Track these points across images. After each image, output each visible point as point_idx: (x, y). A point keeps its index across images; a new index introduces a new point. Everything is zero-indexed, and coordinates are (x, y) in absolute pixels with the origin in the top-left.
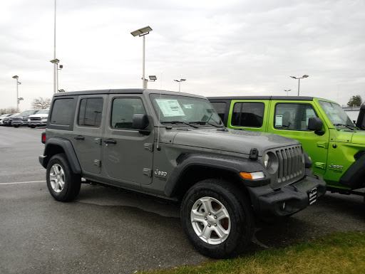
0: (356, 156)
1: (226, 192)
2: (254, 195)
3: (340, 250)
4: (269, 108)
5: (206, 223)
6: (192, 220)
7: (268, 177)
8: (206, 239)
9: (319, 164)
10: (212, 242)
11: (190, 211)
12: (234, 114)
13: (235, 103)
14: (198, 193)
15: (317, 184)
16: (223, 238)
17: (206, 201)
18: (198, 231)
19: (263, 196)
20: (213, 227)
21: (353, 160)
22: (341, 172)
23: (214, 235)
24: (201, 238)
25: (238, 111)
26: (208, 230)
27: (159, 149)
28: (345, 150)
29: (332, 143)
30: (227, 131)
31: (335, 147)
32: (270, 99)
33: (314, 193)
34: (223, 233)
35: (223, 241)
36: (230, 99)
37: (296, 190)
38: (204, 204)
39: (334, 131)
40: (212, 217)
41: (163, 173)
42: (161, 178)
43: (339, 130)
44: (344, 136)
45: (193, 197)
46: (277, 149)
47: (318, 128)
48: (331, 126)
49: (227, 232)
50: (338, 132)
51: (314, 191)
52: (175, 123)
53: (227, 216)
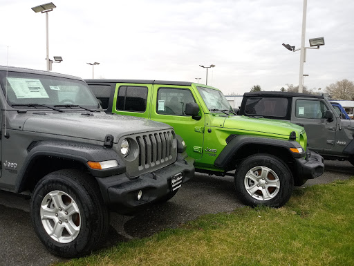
0: (228, 140)
1: (76, 184)
2: (104, 187)
3: (201, 234)
4: (152, 92)
5: (56, 219)
6: (42, 217)
7: (122, 165)
8: (58, 237)
9: (196, 148)
10: (63, 240)
11: (39, 207)
12: (119, 98)
13: (120, 87)
14: (46, 187)
15: (183, 169)
16: (74, 235)
17: (55, 195)
18: (48, 229)
19: (113, 187)
20: (64, 224)
21: (225, 143)
22: (215, 155)
23: (65, 232)
24: (52, 237)
25: (122, 94)
26: (59, 227)
27: (7, 137)
28: (219, 134)
29: (207, 128)
30: (92, 115)
31: (210, 131)
32: (153, 83)
33: (178, 179)
34: (74, 230)
35: (74, 238)
36: (115, 82)
37: (155, 178)
38: (53, 198)
39: (210, 116)
40: (63, 213)
41: (13, 165)
42: (11, 170)
43: (214, 115)
44: (217, 121)
45: (41, 191)
46: (138, 135)
47: (195, 113)
48: (207, 111)
49: (77, 229)
50: (214, 117)
51: (179, 176)
52: (34, 106)
53: (77, 211)
